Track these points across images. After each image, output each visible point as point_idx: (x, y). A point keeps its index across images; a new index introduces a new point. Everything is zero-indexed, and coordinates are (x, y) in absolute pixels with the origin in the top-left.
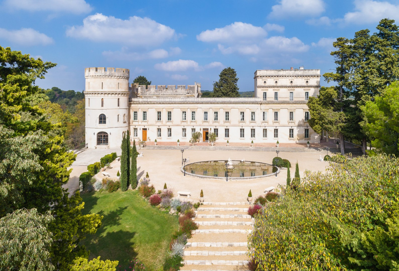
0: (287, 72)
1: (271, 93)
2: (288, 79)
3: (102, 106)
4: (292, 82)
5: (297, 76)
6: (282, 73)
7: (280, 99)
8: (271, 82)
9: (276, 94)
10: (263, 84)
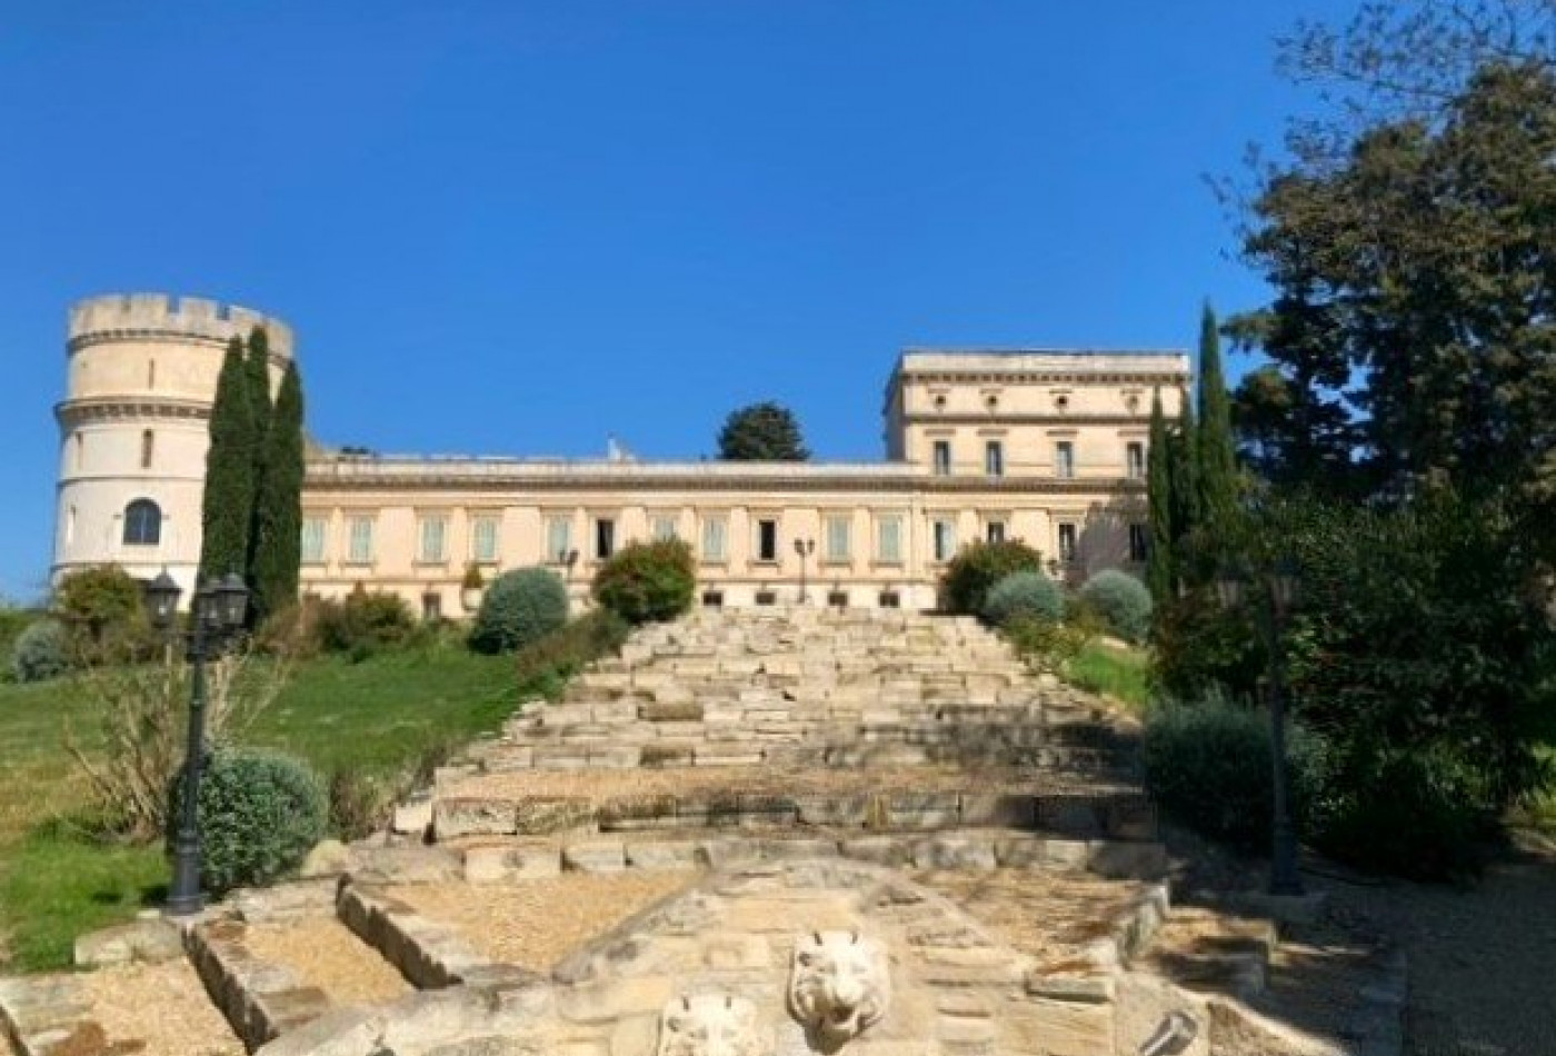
0: (1040, 359)
1: (968, 447)
2: (1046, 389)
3: (146, 462)
4: (1062, 401)
5: (1087, 379)
6: (1014, 364)
7: (1010, 472)
8: (964, 399)
9: (994, 448)
10: (931, 409)
